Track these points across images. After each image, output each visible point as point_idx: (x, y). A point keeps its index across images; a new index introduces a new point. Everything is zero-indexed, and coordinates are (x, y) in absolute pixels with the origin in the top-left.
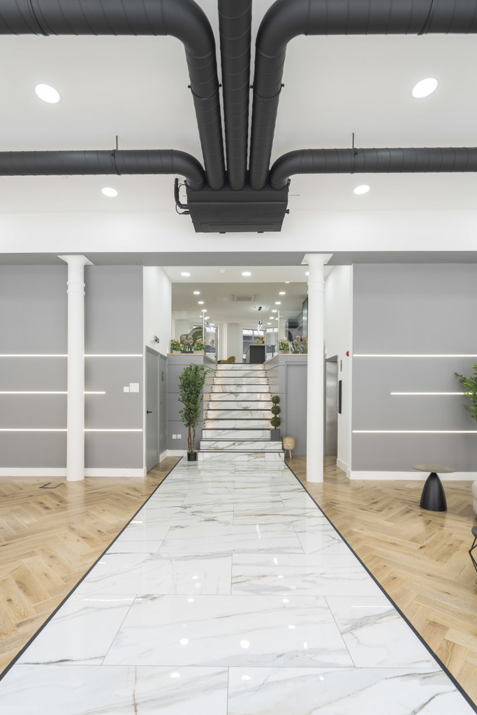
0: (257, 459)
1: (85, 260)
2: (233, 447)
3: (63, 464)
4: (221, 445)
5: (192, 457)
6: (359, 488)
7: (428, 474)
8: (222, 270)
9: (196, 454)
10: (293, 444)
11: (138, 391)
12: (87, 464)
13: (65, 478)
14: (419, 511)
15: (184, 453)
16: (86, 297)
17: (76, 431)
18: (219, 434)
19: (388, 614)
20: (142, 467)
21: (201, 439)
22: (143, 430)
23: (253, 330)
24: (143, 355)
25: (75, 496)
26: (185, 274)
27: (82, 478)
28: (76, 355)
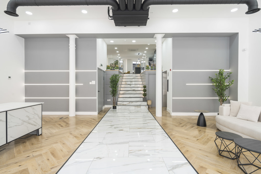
0: (138, 108)
1: (75, 36)
2: (129, 104)
3: (68, 110)
4: (125, 103)
5: (114, 108)
6: (175, 119)
7: (200, 113)
8: (125, 40)
9: (116, 106)
10: (151, 103)
11: (95, 84)
12: (77, 110)
13: (68, 115)
14: (197, 126)
15: (112, 106)
16: (76, 50)
17: (72, 98)
18: (124, 99)
19: (185, 164)
20: (96, 111)
21: (118, 101)
22: (96, 98)
23: (136, 62)
24: (96, 71)
25: (72, 122)
26: (112, 41)
27: (74, 115)
28: (72, 71)
